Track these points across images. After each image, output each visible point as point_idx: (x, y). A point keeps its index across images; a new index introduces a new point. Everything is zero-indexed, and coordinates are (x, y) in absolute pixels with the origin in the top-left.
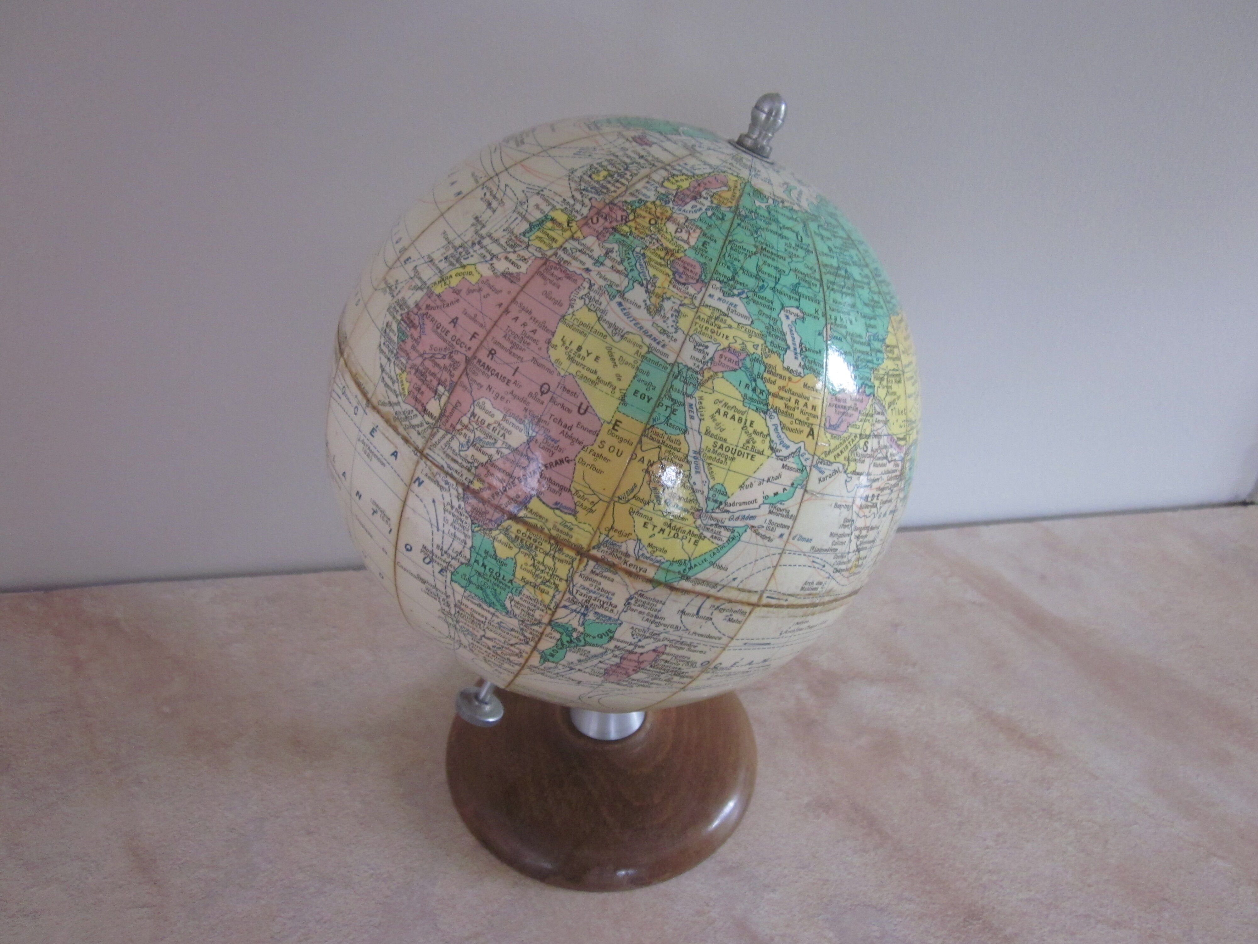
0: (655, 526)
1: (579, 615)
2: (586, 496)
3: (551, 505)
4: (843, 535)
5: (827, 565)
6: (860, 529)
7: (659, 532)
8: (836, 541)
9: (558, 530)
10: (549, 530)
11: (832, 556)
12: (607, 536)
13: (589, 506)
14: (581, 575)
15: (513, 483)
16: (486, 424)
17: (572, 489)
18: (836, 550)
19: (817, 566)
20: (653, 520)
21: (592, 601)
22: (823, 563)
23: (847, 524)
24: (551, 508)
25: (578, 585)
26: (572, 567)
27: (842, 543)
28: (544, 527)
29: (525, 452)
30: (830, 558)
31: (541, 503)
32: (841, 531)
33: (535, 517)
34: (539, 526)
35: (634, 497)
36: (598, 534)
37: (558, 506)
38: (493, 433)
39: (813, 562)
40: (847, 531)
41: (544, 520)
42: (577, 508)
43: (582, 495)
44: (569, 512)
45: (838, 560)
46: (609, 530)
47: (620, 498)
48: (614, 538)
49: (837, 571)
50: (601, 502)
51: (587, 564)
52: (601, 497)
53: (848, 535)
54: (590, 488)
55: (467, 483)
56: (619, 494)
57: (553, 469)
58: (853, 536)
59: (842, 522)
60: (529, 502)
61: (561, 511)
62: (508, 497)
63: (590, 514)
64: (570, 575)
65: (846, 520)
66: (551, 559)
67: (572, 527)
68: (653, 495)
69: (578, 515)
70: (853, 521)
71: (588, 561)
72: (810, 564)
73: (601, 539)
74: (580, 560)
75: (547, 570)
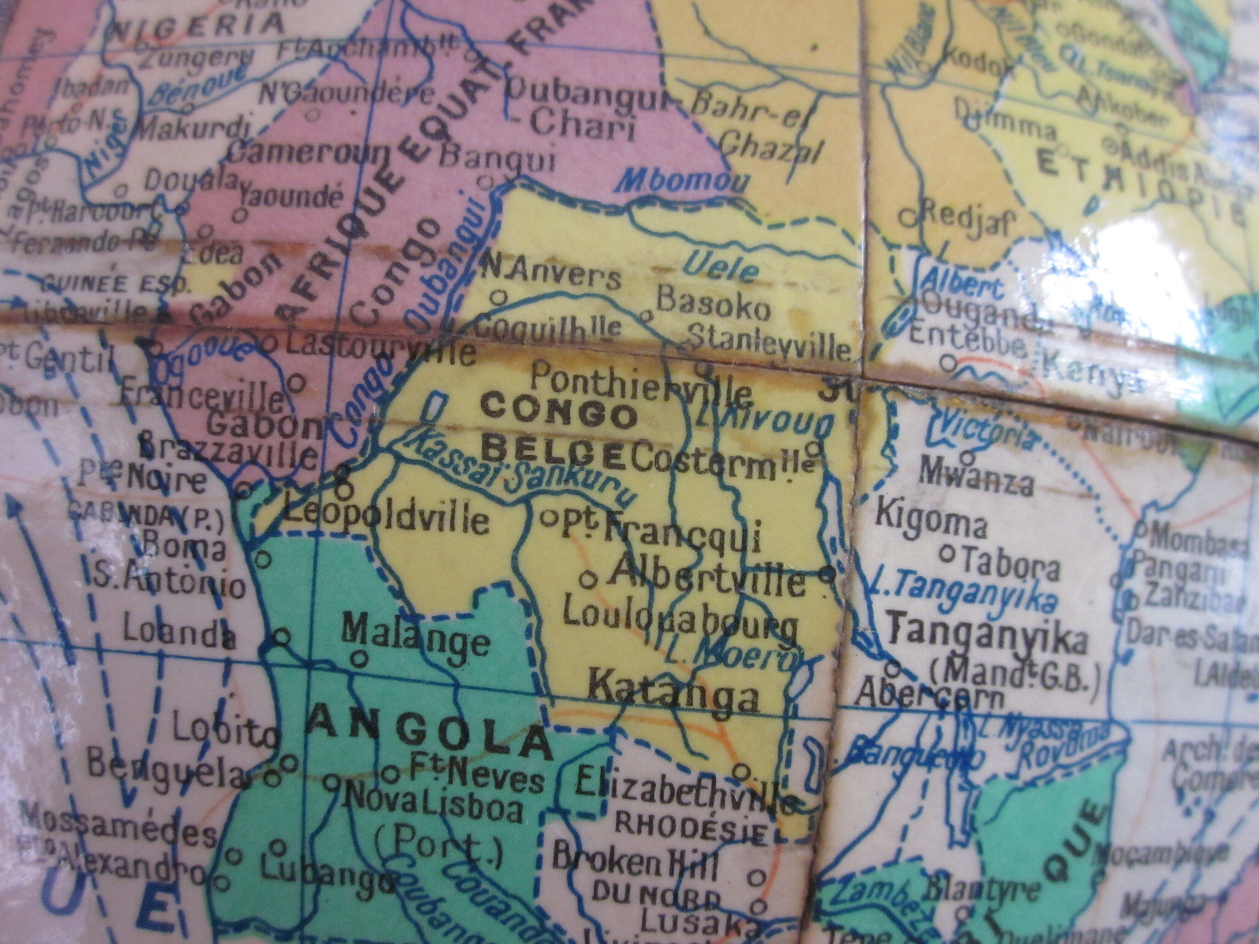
0: (1081, 162)
1: (938, 775)
2: (750, 100)
3: (607, 197)
7: (1107, 186)
9: (689, 305)
10: (643, 321)
12: (923, 250)
13: (787, 136)
14: (883, 510)
15: (383, 179)
16: (182, 25)
17: (676, 90)
20: (1062, 135)
21: (976, 655)
24: (614, 211)
25: (889, 580)
26: (828, 477)
28: (612, 315)
29: (396, 32)
31: (555, 207)
33: (550, 287)
34: (585, 322)
35: (946, 54)
36: (881, 255)
37: (646, 190)
38: (224, 37)
41: (599, 286)
42: (734, 160)
43: (730, 98)
44: (703, 194)
46: (920, 220)
47: (894, 67)
48: (952, 255)
50: (825, 101)
51: (893, 432)
52: (820, 81)
54: (754, 61)
55: (150, 301)
56: (879, 55)
57: (550, 38)
60: (494, 228)
61: (668, 205)
62: (382, 252)
63: (804, 170)
64: (832, 530)
66: (710, 480)
67: (750, 259)
68: (1009, 37)
69: (751, 194)
71: (892, 410)
73: (906, 280)
74: (852, 418)
75: (711, 558)
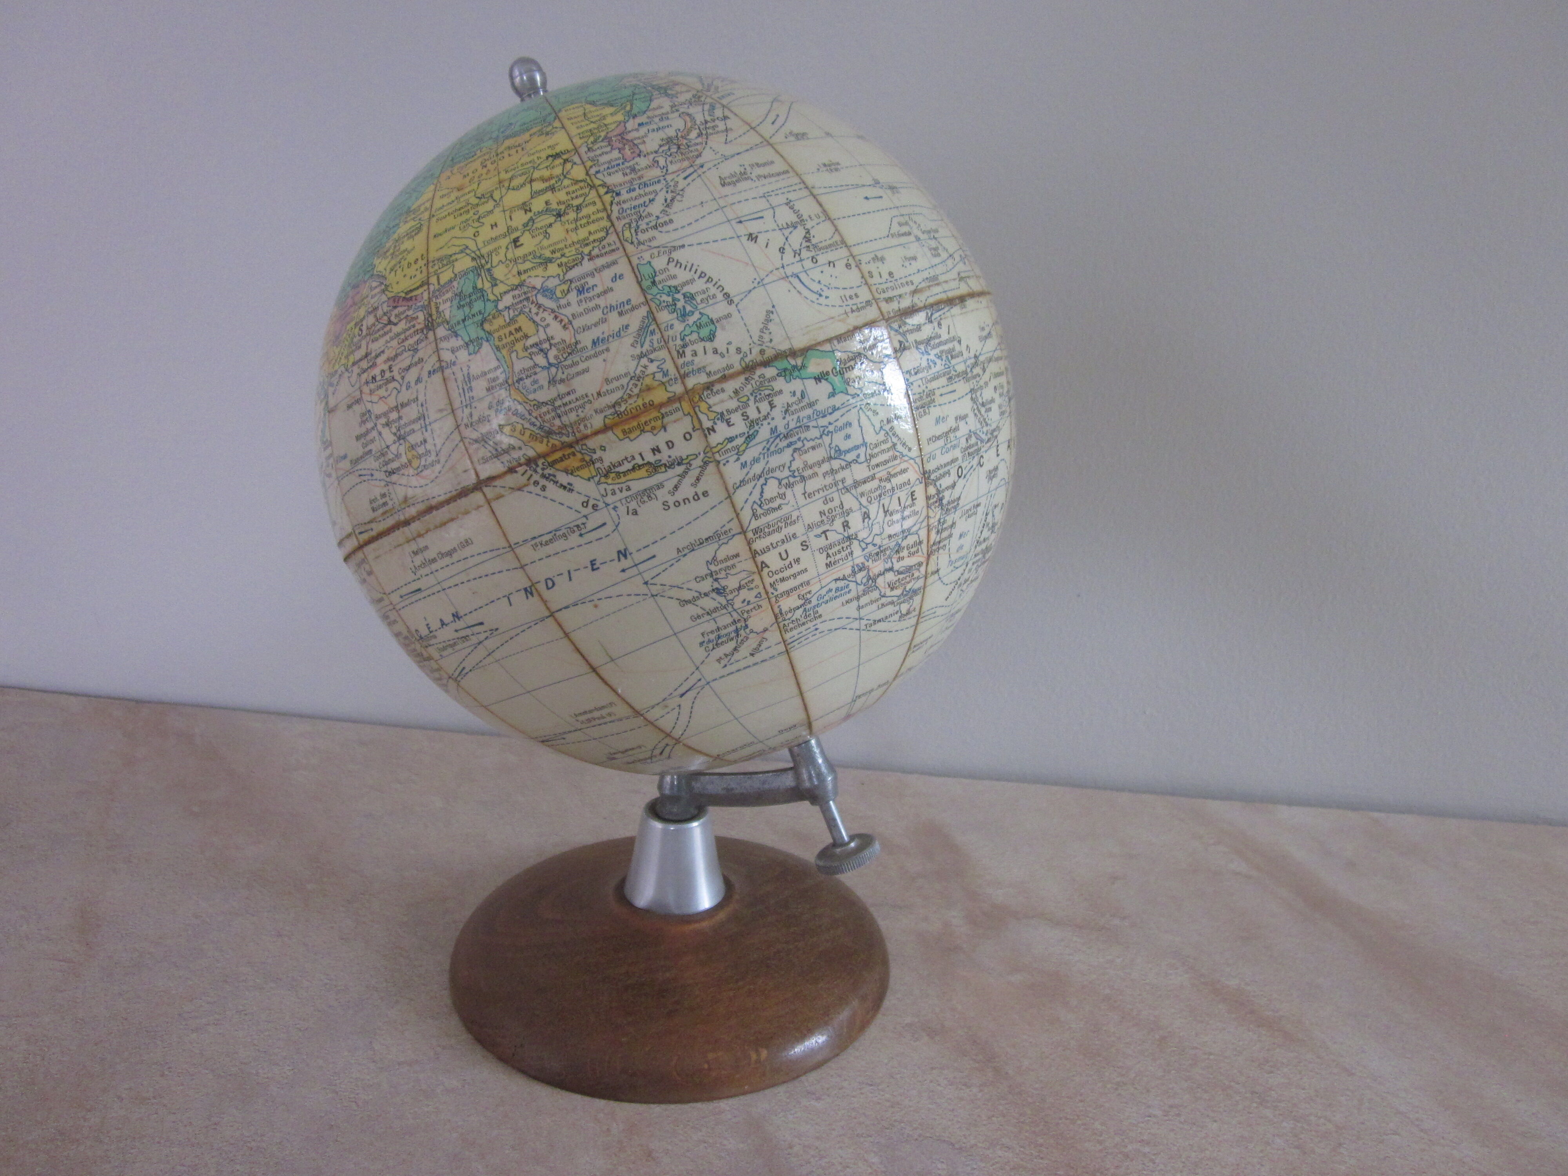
4: (368, 432)
5: (374, 472)
6: (385, 414)
8: (365, 442)
11: (372, 459)
18: (371, 451)
19: (366, 478)
22: (369, 472)
23: (365, 418)
27: (372, 441)
30: (371, 463)
32: (363, 430)
39: (360, 475)
40: (369, 425)
45: (381, 460)
49: (392, 473)
53: (373, 428)
58: (379, 427)
59: (360, 420)
65: (363, 415)
70: (369, 411)
72: (358, 480)
